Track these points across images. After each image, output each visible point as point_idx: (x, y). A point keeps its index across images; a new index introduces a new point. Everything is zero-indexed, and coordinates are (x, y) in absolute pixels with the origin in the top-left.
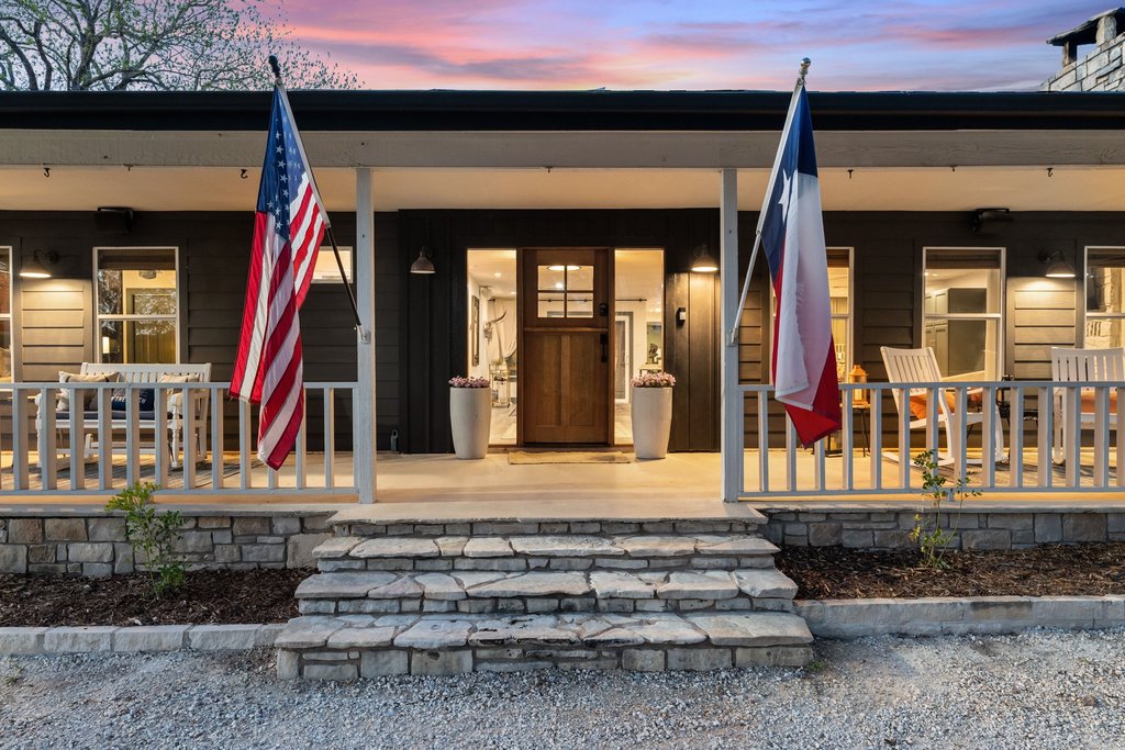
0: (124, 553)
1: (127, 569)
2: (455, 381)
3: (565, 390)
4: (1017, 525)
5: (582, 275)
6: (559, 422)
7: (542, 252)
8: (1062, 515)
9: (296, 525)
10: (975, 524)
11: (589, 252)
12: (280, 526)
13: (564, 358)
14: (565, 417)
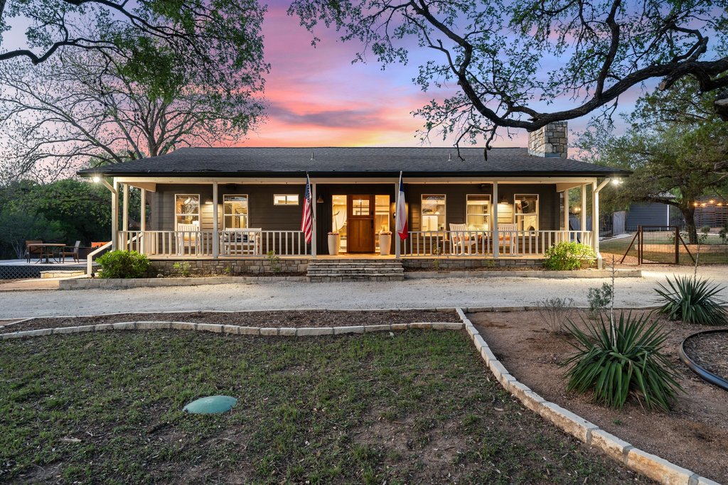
0: (262, 268)
1: (263, 271)
2: (330, 233)
3: (361, 236)
4: (461, 262)
5: (366, 202)
6: (359, 246)
7: (354, 196)
8: (471, 260)
9: (300, 262)
10: (451, 262)
11: (368, 196)
12: (296, 262)
13: (360, 228)
14: (361, 245)
